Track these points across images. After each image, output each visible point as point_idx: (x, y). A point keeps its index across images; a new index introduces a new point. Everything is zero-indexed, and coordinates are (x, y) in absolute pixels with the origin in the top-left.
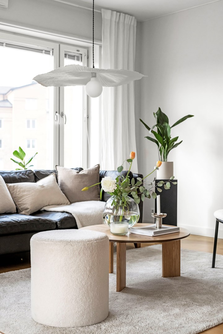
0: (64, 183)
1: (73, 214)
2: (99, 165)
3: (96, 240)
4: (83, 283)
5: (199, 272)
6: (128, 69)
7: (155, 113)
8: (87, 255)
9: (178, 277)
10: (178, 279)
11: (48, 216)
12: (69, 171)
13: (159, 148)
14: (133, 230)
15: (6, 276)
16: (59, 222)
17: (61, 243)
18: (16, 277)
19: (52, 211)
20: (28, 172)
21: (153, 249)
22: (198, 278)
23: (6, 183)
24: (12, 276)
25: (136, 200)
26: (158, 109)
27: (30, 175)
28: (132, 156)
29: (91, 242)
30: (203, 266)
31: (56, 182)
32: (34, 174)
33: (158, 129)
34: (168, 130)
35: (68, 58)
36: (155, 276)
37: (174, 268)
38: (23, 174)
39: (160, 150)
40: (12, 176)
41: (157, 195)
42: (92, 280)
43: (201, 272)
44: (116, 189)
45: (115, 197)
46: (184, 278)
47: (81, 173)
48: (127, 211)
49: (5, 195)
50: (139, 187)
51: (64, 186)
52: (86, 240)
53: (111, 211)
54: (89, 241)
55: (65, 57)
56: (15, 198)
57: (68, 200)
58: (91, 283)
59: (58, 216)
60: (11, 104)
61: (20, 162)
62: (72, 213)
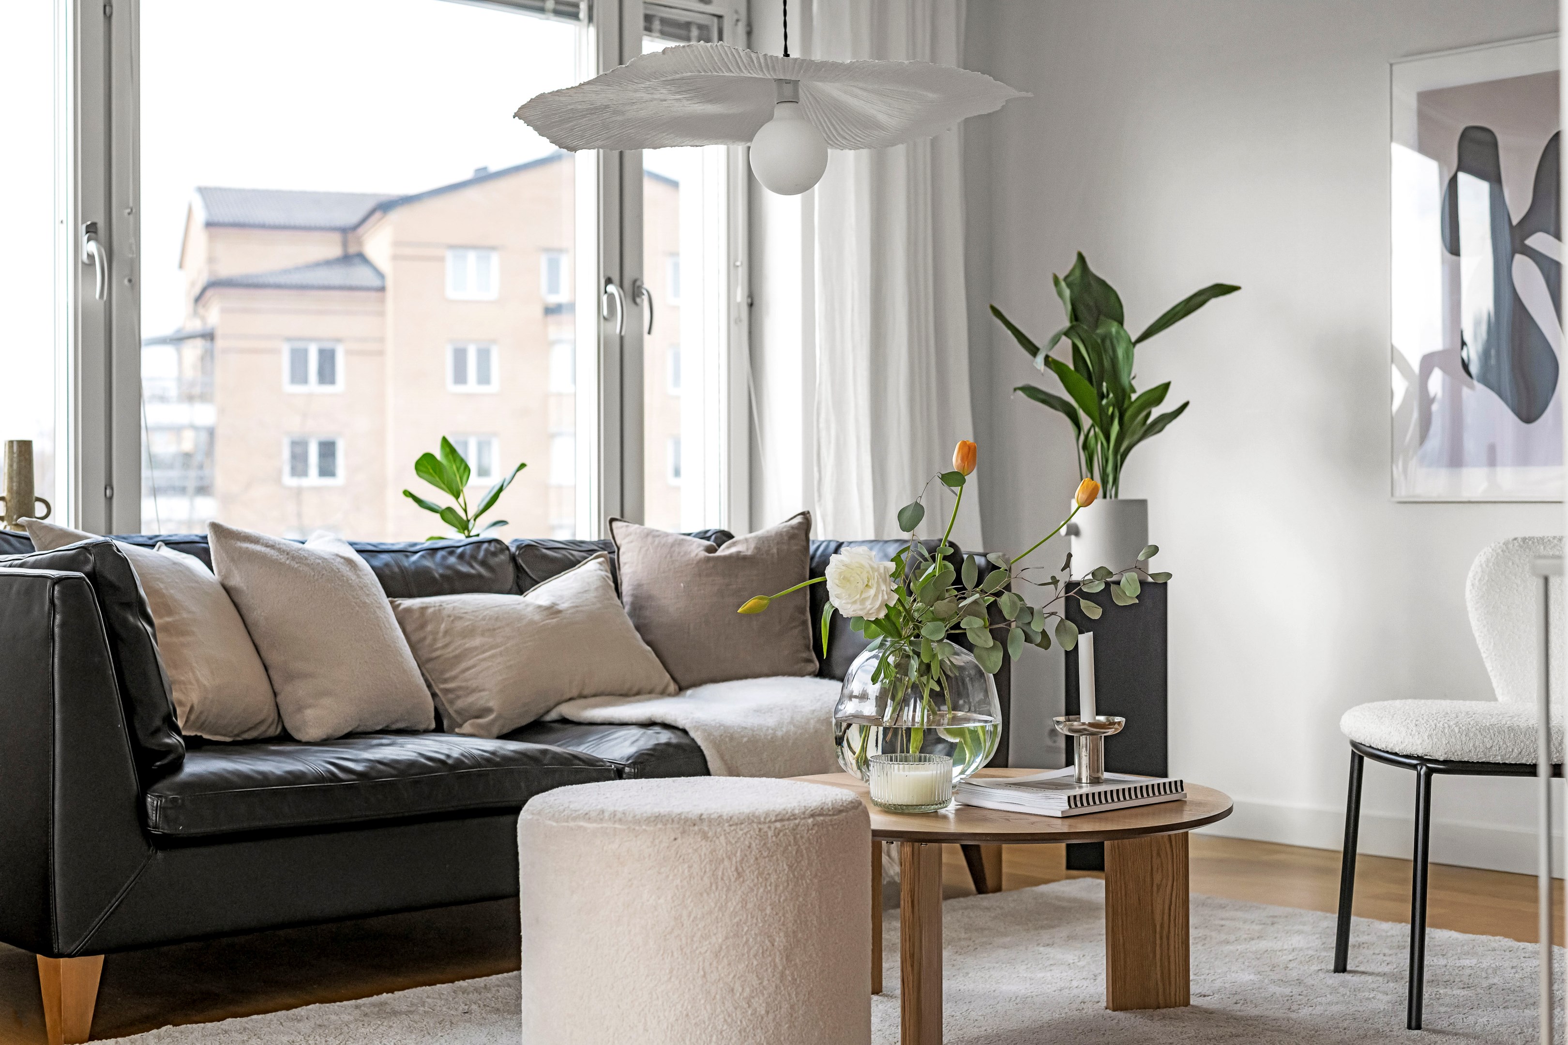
0: (650, 597)
1: (692, 734)
2: (806, 516)
3: (812, 816)
4: (760, 1007)
5: (1273, 989)
6: (934, 58)
7: (1061, 277)
8: (773, 878)
9: (1180, 1010)
10: (1178, 1018)
11: (579, 744)
12: (673, 545)
13: (1082, 438)
14: (972, 793)
15: (397, 1008)
16: (629, 766)
17: (660, 826)
18: (444, 1009)
19: (599, 720)
20: (487, 551)
21: (1058, 898)
22: (1270, 1013)
23: (388, 597)
24: (423, 1006)
25: (984, 654)
26: (1074, 259)
27: (493, 561)
28: (963, 460)
29: (792, 824)
30: (1291, 965)
31: (615, 595)
32: (513, 558)
33: (1075, 348)
34: (1120, 352)
35: (658, 35)
36: (1074, 1006)
37: (1161, 966)
38: (461, 557)
39: (1085, 447)
40: (413, 567)
41: (1081, 632)
42: (797, 994)
43: (1287, 991)
44: (892, 604)
45: (888, 644)
46: (1208, 1014)
47: (724, 551)
48: (944, 708)
49: (386, 649)
50: (999, 594)
51: (647, 613)
52: (767, 815)
53: (869, 709)
54: (782, 820)
55: (648, 29)
56: (429, 666)
57: (668, 676)
58: (792, 1007)
59: (625, 740)
60: (381, 275)
61: (444, 506)
62: (687, 729)
